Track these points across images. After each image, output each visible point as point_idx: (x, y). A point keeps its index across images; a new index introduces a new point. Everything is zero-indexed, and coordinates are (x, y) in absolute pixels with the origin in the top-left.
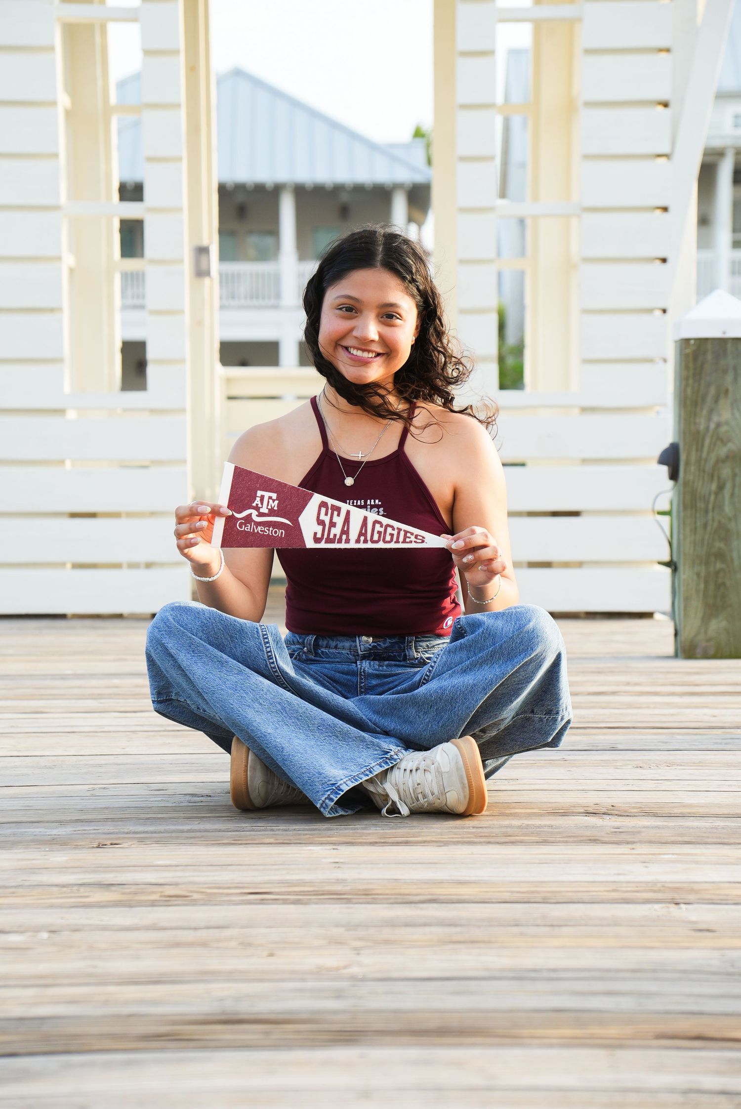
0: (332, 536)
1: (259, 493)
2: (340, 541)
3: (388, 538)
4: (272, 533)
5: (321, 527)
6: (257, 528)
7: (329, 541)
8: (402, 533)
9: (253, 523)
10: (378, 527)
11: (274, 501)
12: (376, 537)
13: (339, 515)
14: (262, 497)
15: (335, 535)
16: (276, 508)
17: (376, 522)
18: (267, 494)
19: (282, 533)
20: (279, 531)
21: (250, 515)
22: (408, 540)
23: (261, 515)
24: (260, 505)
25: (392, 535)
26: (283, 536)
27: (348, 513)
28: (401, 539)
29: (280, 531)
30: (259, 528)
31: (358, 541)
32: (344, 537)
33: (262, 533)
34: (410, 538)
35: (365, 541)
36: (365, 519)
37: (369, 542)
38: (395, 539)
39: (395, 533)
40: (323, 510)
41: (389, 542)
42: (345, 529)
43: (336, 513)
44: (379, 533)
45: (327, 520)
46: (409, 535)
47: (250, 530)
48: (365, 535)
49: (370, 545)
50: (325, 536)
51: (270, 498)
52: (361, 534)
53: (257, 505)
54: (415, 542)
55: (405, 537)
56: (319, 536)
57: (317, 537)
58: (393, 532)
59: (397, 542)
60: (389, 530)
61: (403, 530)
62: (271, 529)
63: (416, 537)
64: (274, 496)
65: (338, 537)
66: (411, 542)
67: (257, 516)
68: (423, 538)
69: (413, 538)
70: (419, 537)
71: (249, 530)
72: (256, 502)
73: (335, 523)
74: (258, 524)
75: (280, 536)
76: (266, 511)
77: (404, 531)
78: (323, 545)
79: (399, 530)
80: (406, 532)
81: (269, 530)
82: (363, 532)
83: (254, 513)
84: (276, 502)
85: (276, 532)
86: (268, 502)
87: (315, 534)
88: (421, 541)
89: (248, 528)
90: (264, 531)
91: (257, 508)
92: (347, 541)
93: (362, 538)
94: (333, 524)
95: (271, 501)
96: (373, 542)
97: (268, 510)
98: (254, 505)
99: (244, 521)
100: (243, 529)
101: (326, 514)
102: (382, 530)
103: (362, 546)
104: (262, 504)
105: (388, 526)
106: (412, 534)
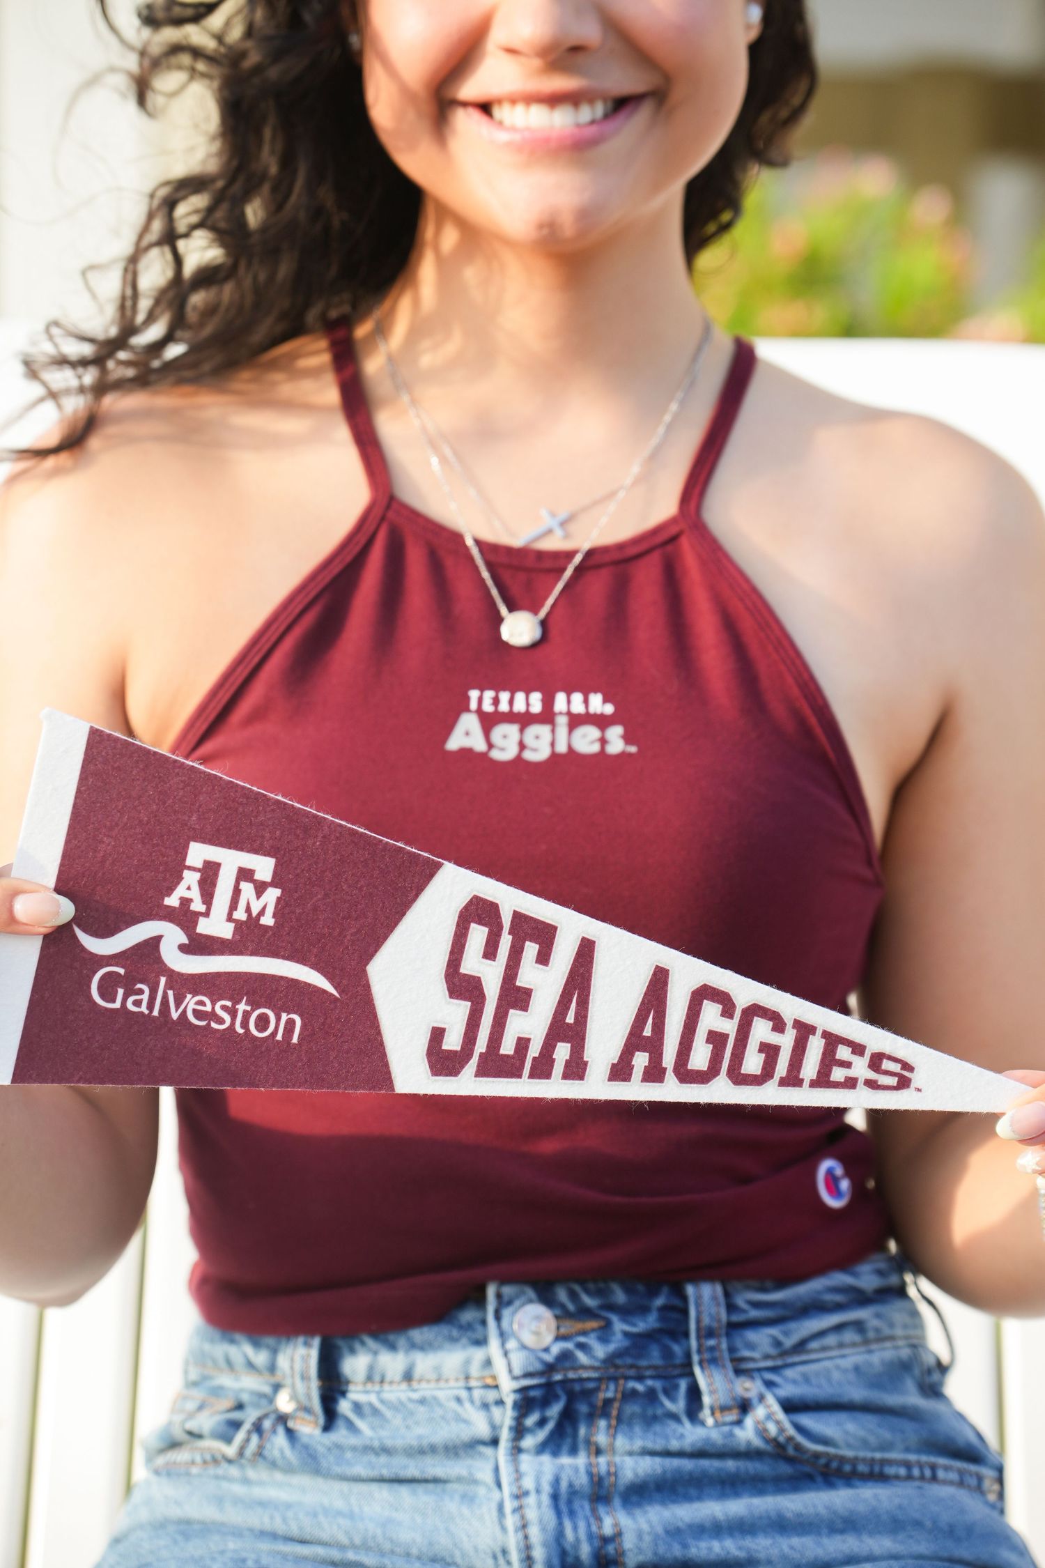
0: (507, 1048)
1: (198, 853)
2: (542, 1069)
3: (753, 1063)
4: (245, 1024)
5: (462, 1009)
6: (178, 1003)
7: (494, 1065)
8: (815, 1046)
9: (163, 980)
10: (711, 1017)
11: (260, 888)
12: (700, 1057)
13: (543, 958)
14: (210, 873)
15: (523, 1044)
16: (268, 920)
17: (703, 994)
18: (230, 860)
19: (290, 1024)
20: (278, 1019)
21: (155, 942)
22: (838, 1074)
23: (199, 945)
24: (197, 906)
25: (770, 1052)
26: (295, 1040)
27: (586, 950)
28: (810, 1069)
29: (284, 1017)
30: (191, 1002)
31: (620, 1072)
32: (562, 1052)
33: (203, 1023)
34: (847, 1065)
35: (654, 1074)
36: (660, 979)
37: (670, 1076)
38: (782, 1068)
39: (786, 1041)
40: (478, 935)
41: (758, 1080)
42: (570, 1019)
43: (531, 949)
44: (716, 1039)
45: (491, 976)
46: (843, 1053)
47: (151, 1006)
48: (654, 1046)
49: (671, 1091)
50: (481, 1046)
51: (245, 874)
52: (635, 1042)
53: (186, 902)
54: (871, 1084)
55: (829, 1061)
56: (453, 1042)
57: (445, 1047)
58: (774, 1038)
59: (792, 1080)
60: (761, 1030)
61: (819, 1033)
62: (242, 1007)
63: (876, 1062)
64: (264, 867)
65: (534, 1051)
66: (851, 1083)
67: (183, 948)
68: (907, 1066)
69: (860, 1068)
70: (887, 1065)
71: (144, 1009)
72: (180, 891)
73: (528, 993)
74: (185, 984)
75: (279, 1037)
76: (225, 931)
77: (826, 1035)
78: (467, 1084)
79: (804, 1030)
80: (832, 1041)
81: (233, 1013)
82: (647, 1032)
83: (172, 936)
84: (273, 894)
85: (263, 1022)
86: (237, 892)
87: (437, 1034)
88: (893, 1081)
89: (139, 1003)
90: (212, 1016)
91: (185, 917)
92: (576, 1069)
93: (641, 1060)
94: (515, 997)
95: (247, 889)
96: (686, 1075)
97: (231, 926)
98: (172, 901)
99: (121, 971)
100: (117, 1005)
101: (490, 952)
102: (729, 1027)
103: (636, 1091)
104: (208, 897)
105: (755, 1010)
106: (858, 1049)
